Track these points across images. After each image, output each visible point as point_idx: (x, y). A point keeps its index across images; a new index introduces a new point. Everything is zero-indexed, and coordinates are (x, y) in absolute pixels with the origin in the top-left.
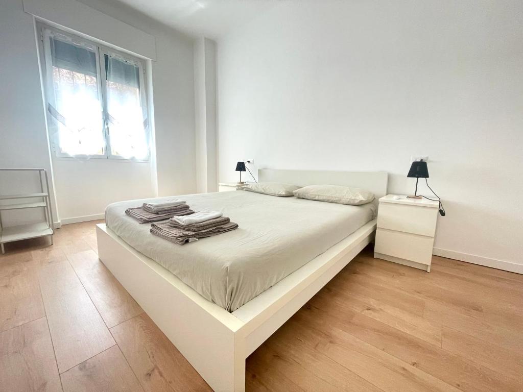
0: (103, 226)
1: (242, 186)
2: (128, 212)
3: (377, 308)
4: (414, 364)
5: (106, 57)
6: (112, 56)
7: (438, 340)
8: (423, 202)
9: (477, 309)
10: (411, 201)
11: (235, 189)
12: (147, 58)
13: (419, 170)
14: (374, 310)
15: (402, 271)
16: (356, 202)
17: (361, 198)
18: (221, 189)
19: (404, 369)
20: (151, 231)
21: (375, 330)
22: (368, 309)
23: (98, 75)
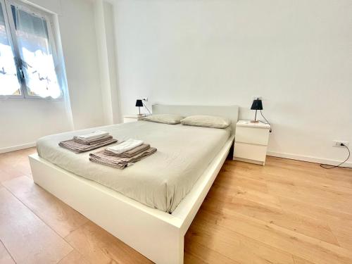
0: (35, 155)
1: (142, 118)
2: (61, 145)
3: (243, 191)
4: (271, 222)
5: (13, 8)
6: (19, 7)
7: (279, 206)
8: (260, 124)
9: (292, 184)
10: (253, 124)
11: (136, 120)
12: (54, 13)
13: (257, 105)
14: (242, 193)
15: (250, 166)
16: (223, 126)
17: (225, 124)
18: (126, 121)
19: (267, 226)
20: (90, 160)
21: (246, 206)
22: (239, 193)
23: (7, 24)
